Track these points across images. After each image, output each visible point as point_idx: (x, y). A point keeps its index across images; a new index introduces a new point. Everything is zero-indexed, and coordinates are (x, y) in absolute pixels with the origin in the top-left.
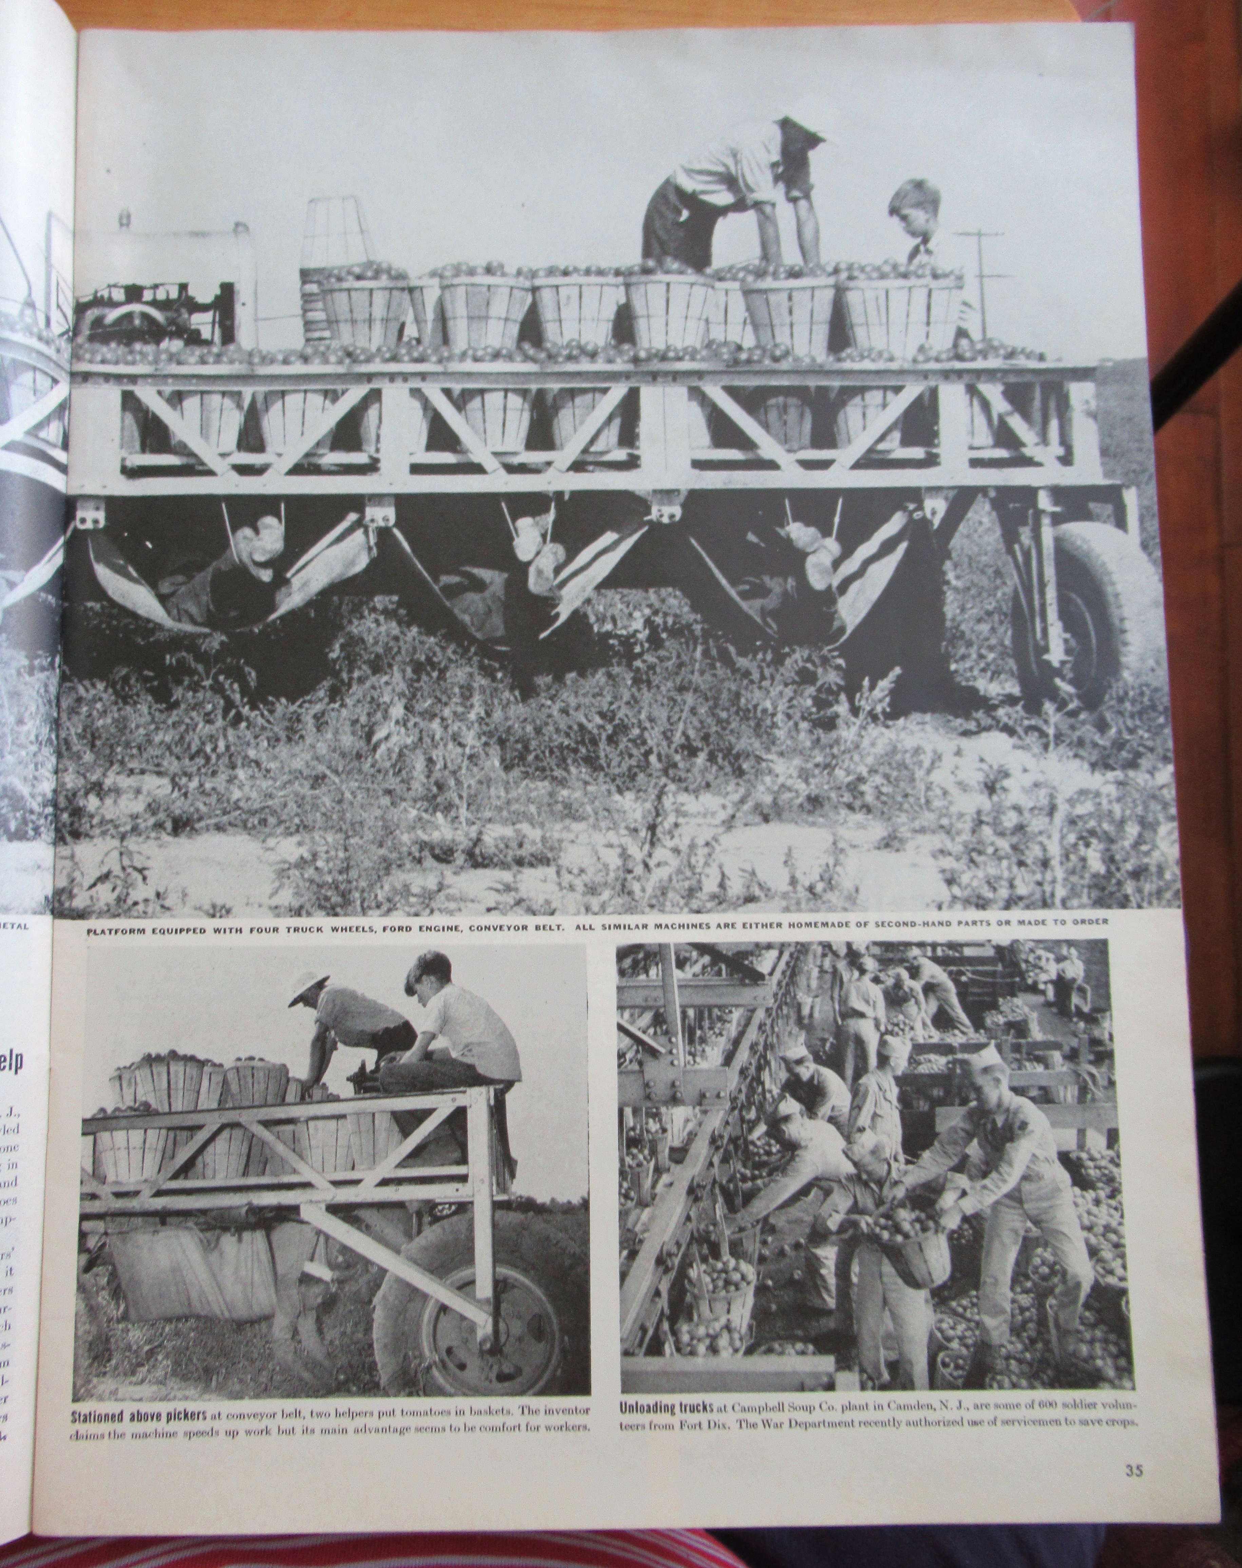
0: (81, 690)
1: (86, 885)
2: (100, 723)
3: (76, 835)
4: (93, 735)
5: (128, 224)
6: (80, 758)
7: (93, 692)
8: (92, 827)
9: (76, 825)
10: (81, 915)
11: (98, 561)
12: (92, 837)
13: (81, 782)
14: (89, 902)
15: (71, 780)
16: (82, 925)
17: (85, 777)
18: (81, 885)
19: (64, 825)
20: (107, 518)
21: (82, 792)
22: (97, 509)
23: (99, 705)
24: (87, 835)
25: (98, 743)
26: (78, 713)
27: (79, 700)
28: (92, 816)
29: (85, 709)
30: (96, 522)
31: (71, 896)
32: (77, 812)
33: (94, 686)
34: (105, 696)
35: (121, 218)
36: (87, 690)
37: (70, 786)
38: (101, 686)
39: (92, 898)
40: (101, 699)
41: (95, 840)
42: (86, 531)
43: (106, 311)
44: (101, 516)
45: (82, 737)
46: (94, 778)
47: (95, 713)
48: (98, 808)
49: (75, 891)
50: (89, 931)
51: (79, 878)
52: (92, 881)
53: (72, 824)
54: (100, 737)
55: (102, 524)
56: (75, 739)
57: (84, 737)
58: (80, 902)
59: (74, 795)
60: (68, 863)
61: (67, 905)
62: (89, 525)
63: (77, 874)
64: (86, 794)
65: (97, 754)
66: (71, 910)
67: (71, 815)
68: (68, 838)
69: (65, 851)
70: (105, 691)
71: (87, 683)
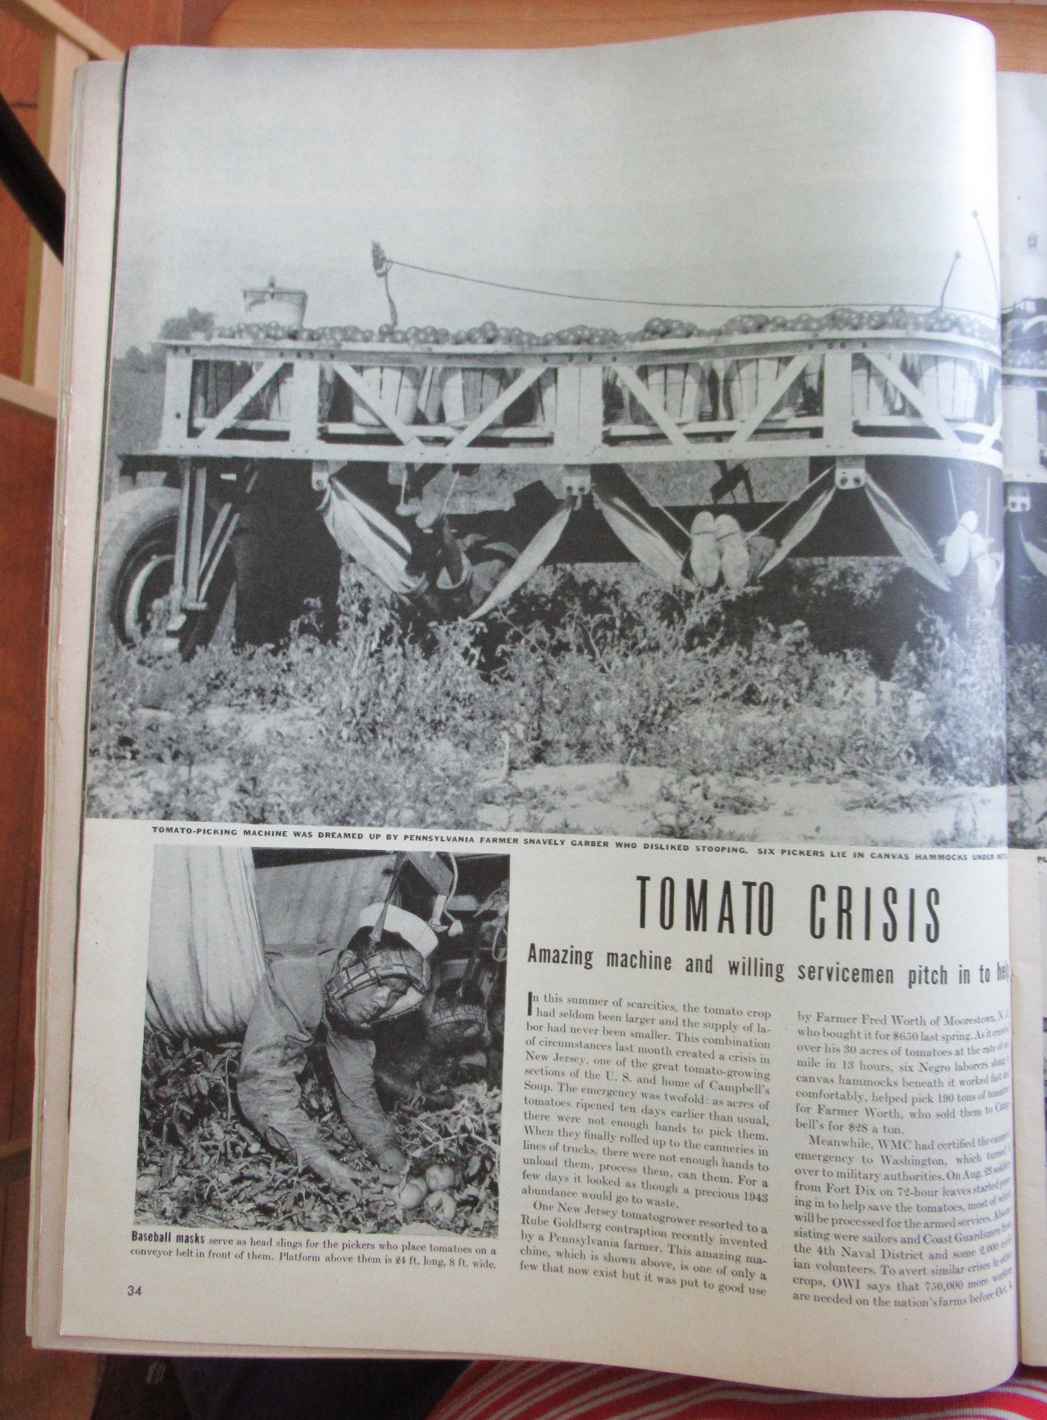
0: (1020, 652)
1: (1035, 819)
2: (1038, 680)
3: (1024, 776)
4: (1032, 690)
5: (1035, 245)
6: (1023, 710)
7: (1030, 653)
8: (1036, 769)
9: (1023, 768)
10: (1031, 845)
11: (1027, 540)
12: (1037, 778)
13: (1025, 731)
14: (1037, 834)
15: (1017, 729)
16: (1032, 854)
17: (1028, 727)
18: (1029, 819)
19: (1013, 768)
20: (1033, 502)
21: (1026, 740)
22: (1024, 495)
23: (1036, 665)
24: (1033, 777)
25: (1037, 697)
26: (1019, 672)
27: (1019, 660)
28: (1036, 760)
29: (1024, 668)
30: (1023, 505)
31: (1023, 829)
32: (1024, 757)
33: (1030, 648)
34: (1040, 657)
35: (1029, 240)
36: (1025, 652)
37: (1016, 734)
38: (1036, 648)
39: (1040, 830)
40: (1037, 660)
41: (1040, 781)
42: (1015, 514)
43: (1023, 321)
44: (1027, 500)
45: (1023, 692)
46: (1035, 728)
47: (1033, 671)
48: (1041, 753)
49: (1026, 824)
50: (1039, 858)
51: (1028, 814)
52: (1039, 816)
53: (1019, 767)
54: (1038, 692)
55: (1028, 508)
56: (1017, 694)
57: (1025, 692)
58: (1029, 834)
59: (1020, 741)
60: (1018, 800)
61: (1019, 836)
62: (1018, 509)
63: (1026, 810)
64: (1030, 741)
65: (1037, 707)
66: (1023, 840)
67: (1018, 759)
68: (1017, 779)
69: (1015, 790)
70: (1041, 653)
71: (1024, 645)
